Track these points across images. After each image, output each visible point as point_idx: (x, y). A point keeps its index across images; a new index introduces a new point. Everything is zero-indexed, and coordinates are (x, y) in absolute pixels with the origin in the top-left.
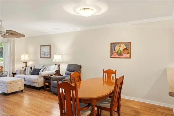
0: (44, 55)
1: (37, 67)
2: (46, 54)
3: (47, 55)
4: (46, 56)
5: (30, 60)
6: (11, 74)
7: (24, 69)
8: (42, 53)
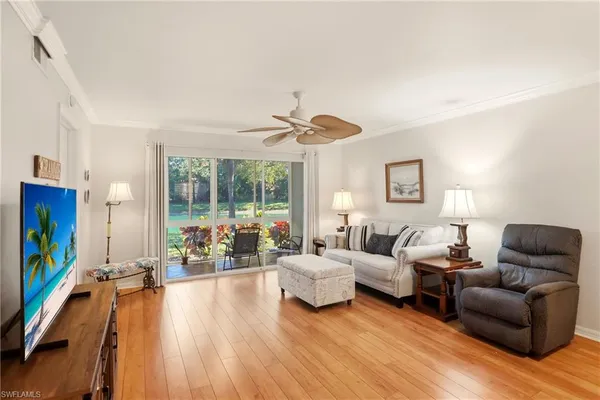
0: (401, 192)
1: (380, 231)
2: (407, 191)
3: (410, 193)
4: (406, 196)
5: (357, 209)
6: (312, 246)
7: (344, 233)
8: (392, 185)
